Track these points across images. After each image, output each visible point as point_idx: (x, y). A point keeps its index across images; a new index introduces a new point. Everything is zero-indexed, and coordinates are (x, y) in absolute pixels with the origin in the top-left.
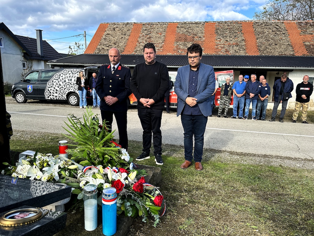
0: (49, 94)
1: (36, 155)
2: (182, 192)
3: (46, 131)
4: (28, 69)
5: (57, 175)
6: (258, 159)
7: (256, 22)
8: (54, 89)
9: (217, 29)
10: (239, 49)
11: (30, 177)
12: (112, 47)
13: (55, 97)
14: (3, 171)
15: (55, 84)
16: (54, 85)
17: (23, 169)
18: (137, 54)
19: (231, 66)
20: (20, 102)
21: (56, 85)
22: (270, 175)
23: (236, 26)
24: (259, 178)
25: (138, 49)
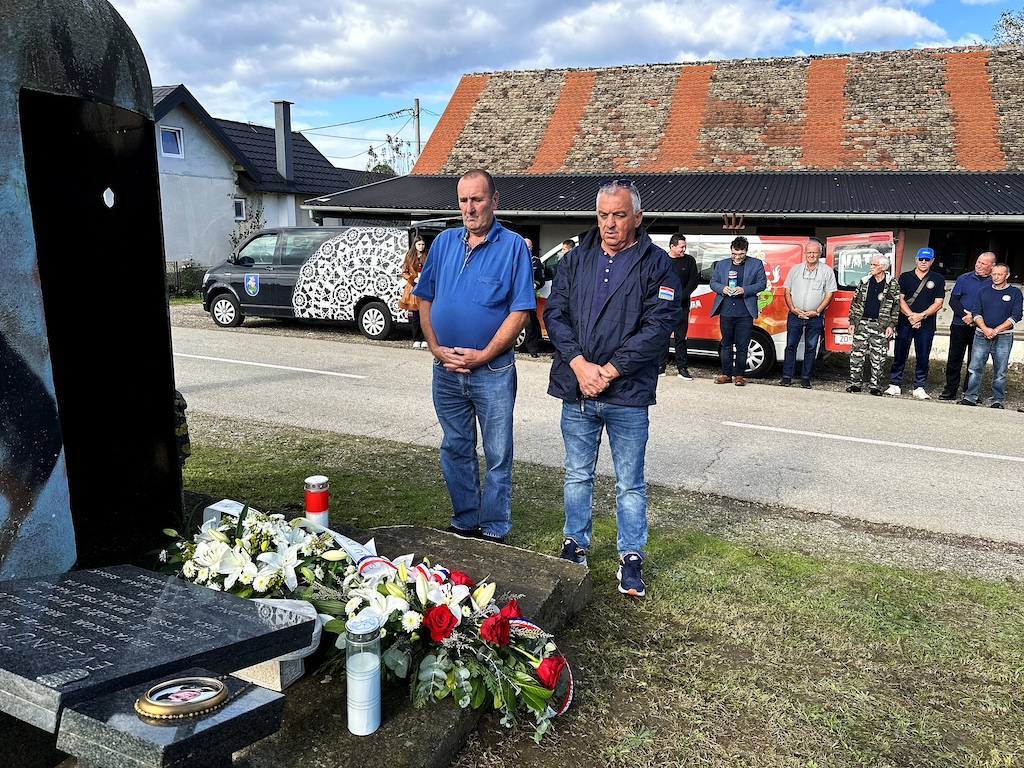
0: (306, 302)
1: (243, 516)
2: (643, 646)
3: (291, 422)
4: (250, 221)
5: (292, 574)
6: (934, 550)
7: (1000, 50)
8: (319, 289)
9: (852, 82)
10: (929, 150)
11: (227, 575)
12: (496, 150)
13: (321, 310)
14: (164, 552)
15: (321, 272)
16: (321, 277)
17: (211, 554)
18: (572, 171)
19: (893, 213)
20: (225, 322)
21: (326, 276)
22: (958, 611)
23: (924, 66)
24: (916, 618)
25: (578, 156)
